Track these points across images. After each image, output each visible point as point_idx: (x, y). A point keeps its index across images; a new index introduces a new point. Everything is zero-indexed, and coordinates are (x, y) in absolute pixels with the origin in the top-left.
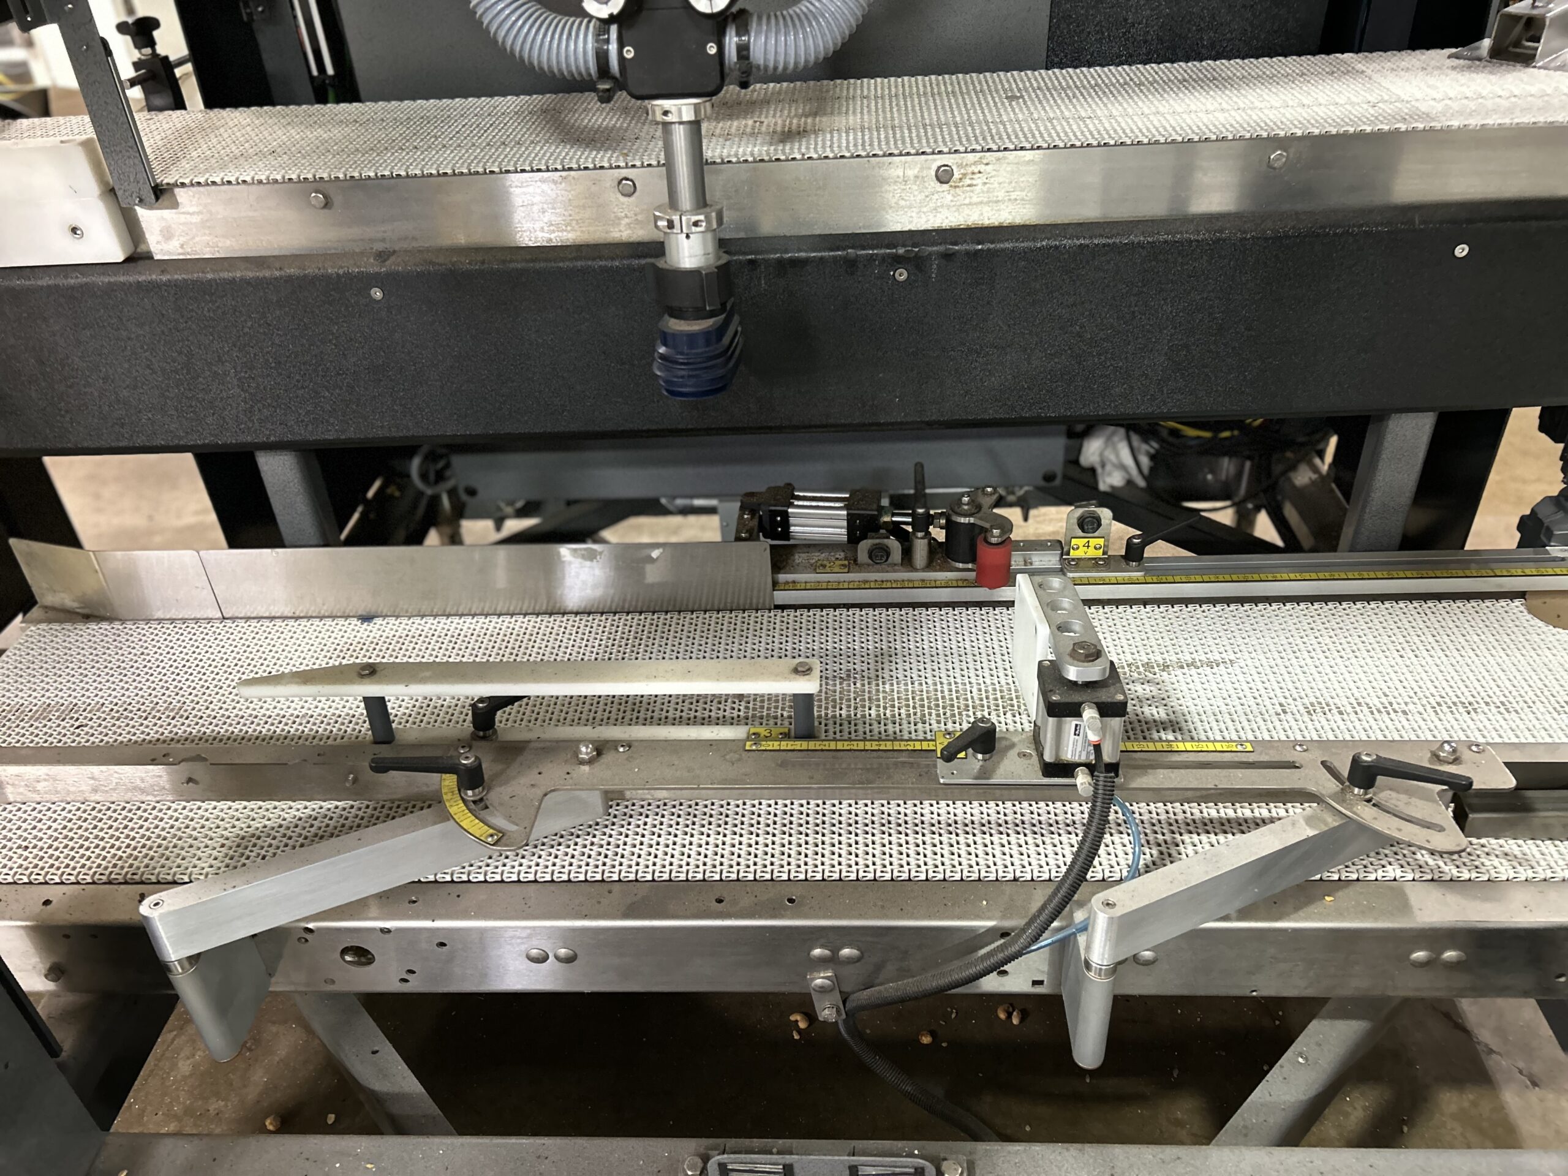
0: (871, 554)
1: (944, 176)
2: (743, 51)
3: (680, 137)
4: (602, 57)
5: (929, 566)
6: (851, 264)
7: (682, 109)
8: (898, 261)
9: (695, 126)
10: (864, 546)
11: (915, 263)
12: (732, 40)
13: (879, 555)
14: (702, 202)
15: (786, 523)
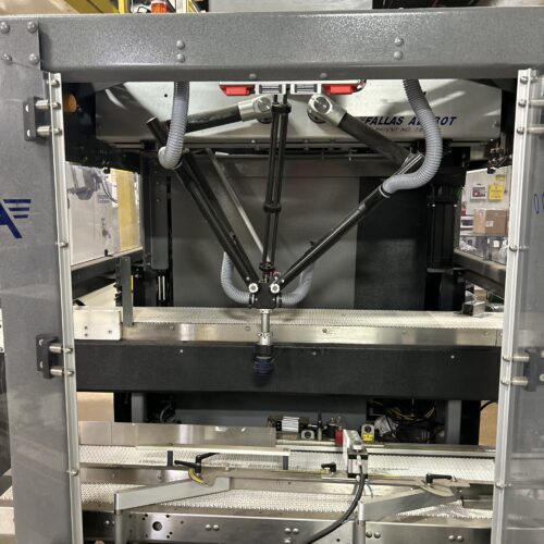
0: (306, 435)
1: (325, 331)
2: (280, 301)
3: (265, 317)
4: (250, 300)
5: (322, 440)
6: (302, 350)
7: (266, 311)
8: (314, 350)
9: (269, 315)
10: (304, 432)
11: (318, 351)
12: (278, 299)
13: (308, 435)
14: (268, 331)
15: (280, 426)
